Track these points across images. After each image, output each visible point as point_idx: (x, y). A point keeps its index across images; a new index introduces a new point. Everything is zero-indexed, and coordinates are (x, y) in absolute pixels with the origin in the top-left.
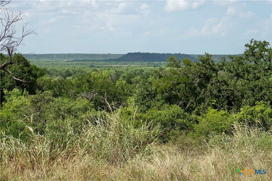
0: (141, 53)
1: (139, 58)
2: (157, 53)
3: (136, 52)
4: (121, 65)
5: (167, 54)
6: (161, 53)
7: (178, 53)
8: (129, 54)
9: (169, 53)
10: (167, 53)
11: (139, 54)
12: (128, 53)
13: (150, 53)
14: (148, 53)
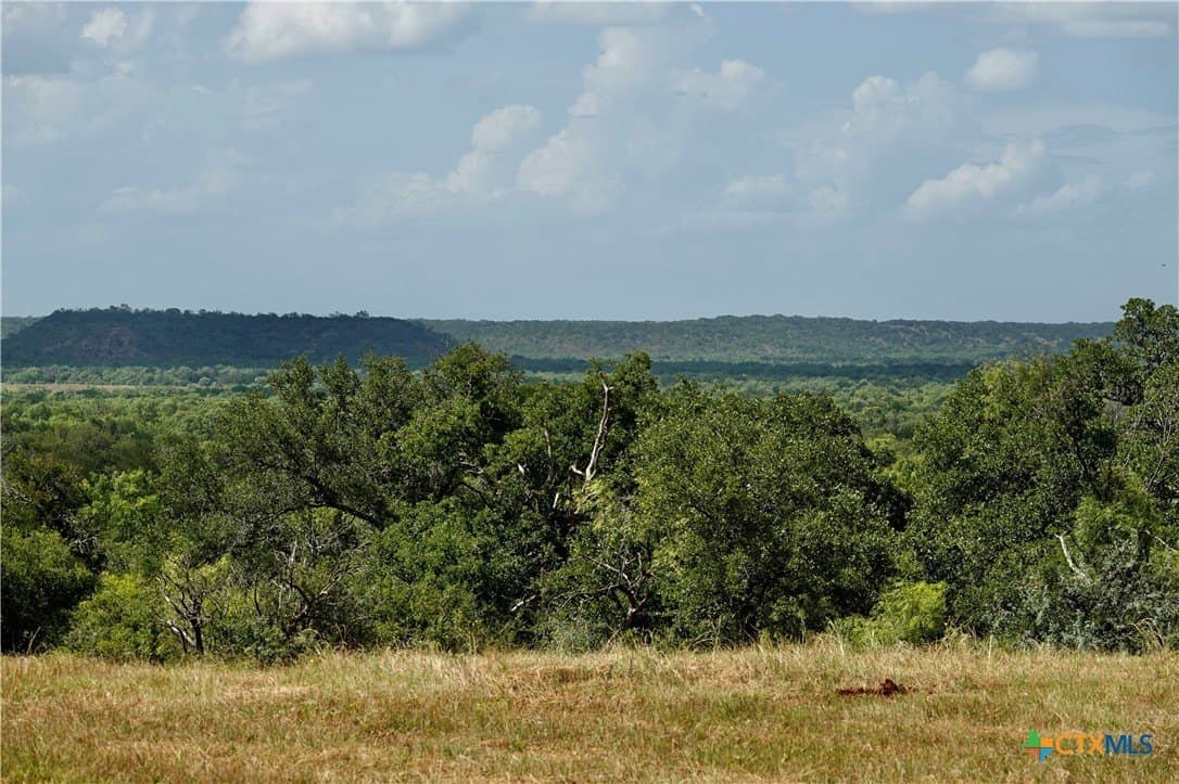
0: (133, 311)
1: (120, 344)
2: (226, 311)
3: (102, 308)
4: (26, 382)
5: (285, 317)
6: (255, 314)
7: (352, 314)
8: (61, 317)
9: (300, 314)
10: (289, 312)
11: (118, 317)
12: (57, 312)
13: (187, 312)
14: (173, 313)
